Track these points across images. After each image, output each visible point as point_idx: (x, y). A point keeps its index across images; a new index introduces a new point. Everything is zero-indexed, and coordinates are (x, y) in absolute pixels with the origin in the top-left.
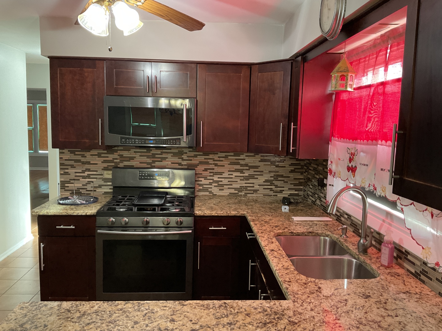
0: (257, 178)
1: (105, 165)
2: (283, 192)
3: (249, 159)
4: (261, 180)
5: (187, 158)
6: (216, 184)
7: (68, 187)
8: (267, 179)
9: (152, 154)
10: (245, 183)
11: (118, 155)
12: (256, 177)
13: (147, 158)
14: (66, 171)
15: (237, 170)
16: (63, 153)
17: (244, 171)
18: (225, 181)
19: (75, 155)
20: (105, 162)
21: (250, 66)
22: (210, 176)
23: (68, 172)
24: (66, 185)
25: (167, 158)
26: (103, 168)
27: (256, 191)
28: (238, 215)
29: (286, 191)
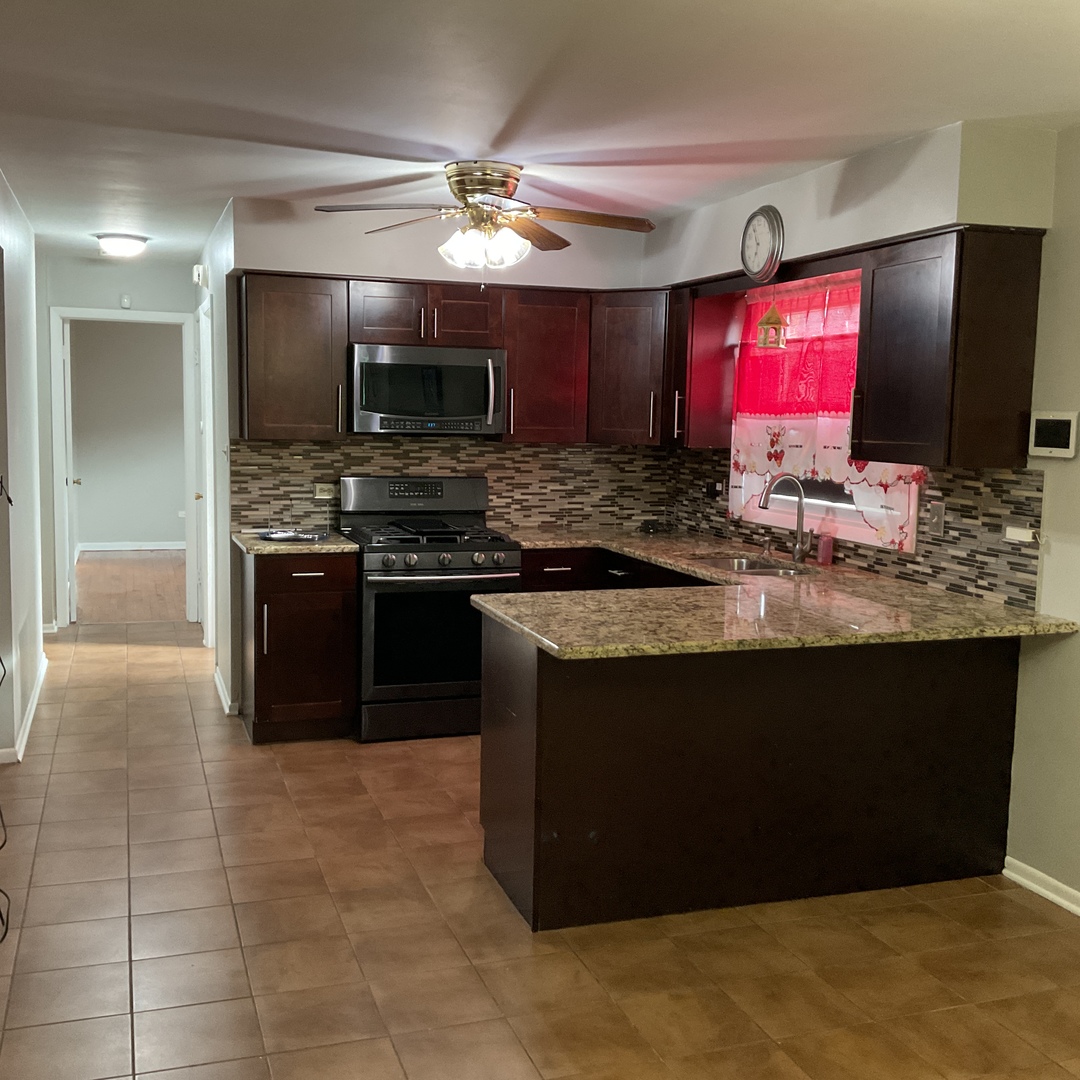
0: (589, 493)
1: (319, 473)
2: (633, 518)
3: (574, 459)
4: (596, 496)
5: (467, 459)
6: (518, 507)
7: (246, 516)
8: (605, 494)
9: (404, 450)
10: (569, 503)
11: (342, 454)
12: (586, 491)
13: (395, 459)
14: (244, 485)
15: (553, 480)
16: (238, 451)
17: (567, 481)
18: (533, 500)
19: (261, 454)
20: (316, 467)
21: (589, 294)
22: (508, 491)
23: (246, 488)
24: (243, 513)
25: (430, 458)
26: (312, 479)
27: (586, 517)
28: (589, 546)
29: (638, 515)
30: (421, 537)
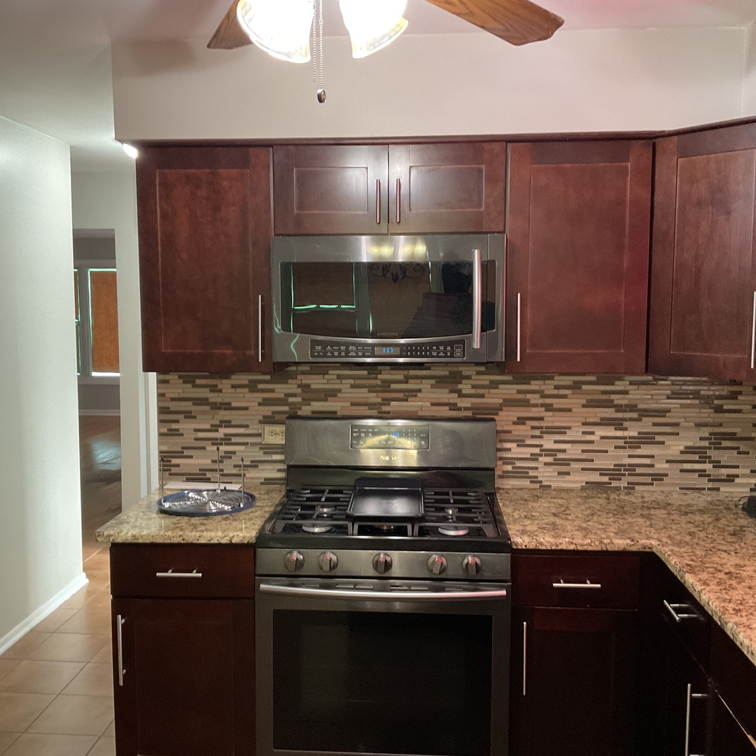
0: (663, 443)
1: (268, 410)
2: (737, 480)
3: (637, 392)
4: (675, 447)
5: (473, 391)
6: (550, 459)
7: (178, 465)
8: (690, 444)
9: (383, 381)
10: (630, 456)
11: (299, 386)
12: (658, 438)
13: (370, 392)
14: (174, 426)
15: (605, 422)
16: (167, 382)
17: (626, 424)
18: (573, 451)
19: (195, 386)
20: (265, 402)
21: (651, 140)
22: (533, 437)
23: (178, 430)
24: (174, 461)
25: (420, 391)
26: (261, 418)
27: (659, 477)
28: (634, 549)
29: (744, 476)
30: (350, 525)
